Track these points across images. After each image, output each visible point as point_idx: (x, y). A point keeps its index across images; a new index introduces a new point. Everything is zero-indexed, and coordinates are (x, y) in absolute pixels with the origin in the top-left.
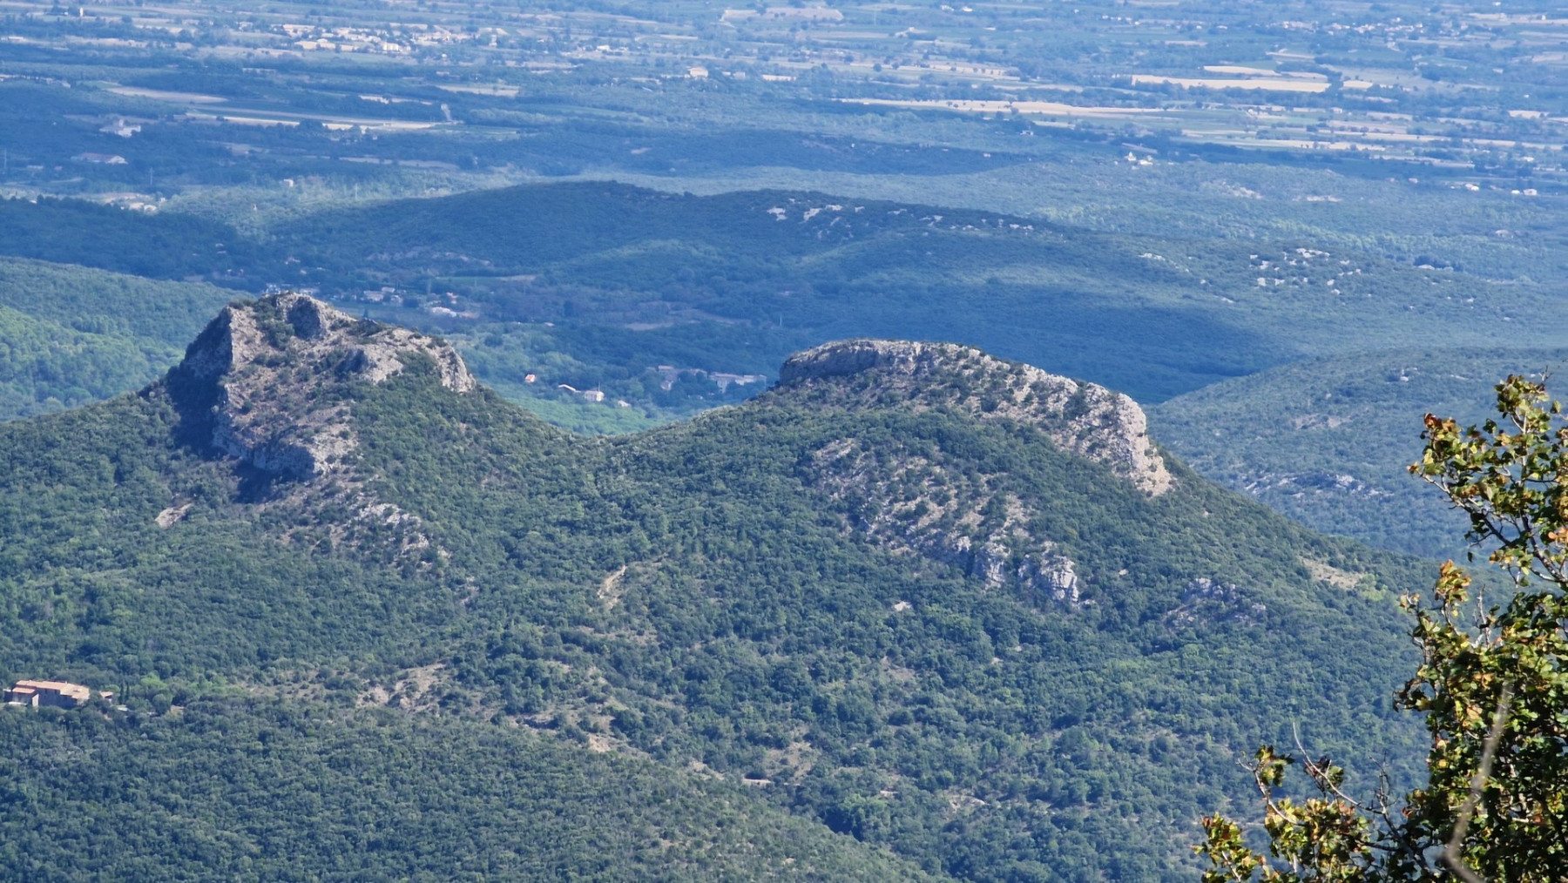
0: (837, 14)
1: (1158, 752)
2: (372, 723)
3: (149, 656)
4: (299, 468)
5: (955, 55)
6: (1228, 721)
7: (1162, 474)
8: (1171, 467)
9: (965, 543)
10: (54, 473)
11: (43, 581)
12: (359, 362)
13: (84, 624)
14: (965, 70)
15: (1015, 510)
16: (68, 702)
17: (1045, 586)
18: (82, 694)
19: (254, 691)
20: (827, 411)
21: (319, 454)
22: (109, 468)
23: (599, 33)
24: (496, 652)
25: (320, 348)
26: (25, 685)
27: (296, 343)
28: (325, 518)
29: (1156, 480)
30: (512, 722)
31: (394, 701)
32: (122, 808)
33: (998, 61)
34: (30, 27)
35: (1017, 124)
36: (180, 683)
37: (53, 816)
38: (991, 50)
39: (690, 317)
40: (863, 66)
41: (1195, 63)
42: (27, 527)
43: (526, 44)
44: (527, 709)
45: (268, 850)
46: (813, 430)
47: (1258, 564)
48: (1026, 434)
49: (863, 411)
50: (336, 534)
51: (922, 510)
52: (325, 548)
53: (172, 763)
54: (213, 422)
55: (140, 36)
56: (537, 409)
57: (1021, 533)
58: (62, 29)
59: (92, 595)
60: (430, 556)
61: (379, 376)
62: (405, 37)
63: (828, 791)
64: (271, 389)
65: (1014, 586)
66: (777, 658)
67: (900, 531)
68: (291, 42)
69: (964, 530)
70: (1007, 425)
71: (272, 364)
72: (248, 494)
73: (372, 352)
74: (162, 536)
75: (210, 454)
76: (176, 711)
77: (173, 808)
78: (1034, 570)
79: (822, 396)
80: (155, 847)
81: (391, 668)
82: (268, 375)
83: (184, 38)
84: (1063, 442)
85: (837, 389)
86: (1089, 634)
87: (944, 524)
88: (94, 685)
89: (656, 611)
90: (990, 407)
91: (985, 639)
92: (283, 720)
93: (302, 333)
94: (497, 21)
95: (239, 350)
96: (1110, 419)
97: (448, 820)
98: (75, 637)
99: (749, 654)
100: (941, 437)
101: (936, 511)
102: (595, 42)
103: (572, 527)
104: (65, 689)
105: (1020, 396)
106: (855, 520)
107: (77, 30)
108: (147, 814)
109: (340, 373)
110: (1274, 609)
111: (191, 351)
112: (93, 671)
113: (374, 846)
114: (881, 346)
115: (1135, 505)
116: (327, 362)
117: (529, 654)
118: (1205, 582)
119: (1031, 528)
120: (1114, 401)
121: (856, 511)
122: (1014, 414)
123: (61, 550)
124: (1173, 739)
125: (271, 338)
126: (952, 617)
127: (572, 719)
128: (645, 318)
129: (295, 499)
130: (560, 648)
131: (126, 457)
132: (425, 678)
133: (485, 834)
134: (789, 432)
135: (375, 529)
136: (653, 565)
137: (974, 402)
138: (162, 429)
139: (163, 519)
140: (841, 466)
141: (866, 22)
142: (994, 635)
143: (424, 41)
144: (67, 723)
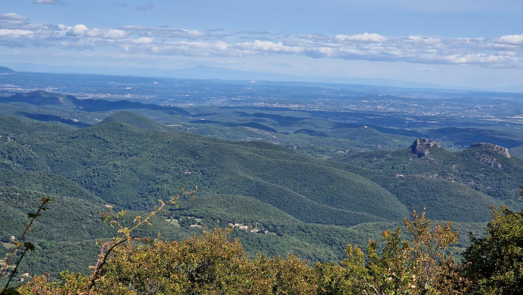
0: (477, 111)
1: (509, 183)
2: (430, 179)
3: (409, 172)
4: (424, 155)
5: (489, 115)
6: (516, 180)
7: (510, 156)
8: (510, 155)
9: (490, 162)
10: (400, 155)
11: (399, 165)
12: (430, 145)
13: (403, 169)
14: (490, 116)
15: (495, 159)
16: (401, 177)
17: (498, 167)
18: (403, 176)
19: (419, 176)
20: (476, 149)
21: (426, 153)
22: (406, 155)
23: (453, 113)
24: (443, 173)
25: (426, 143)
26: (397, 175)
27: (423, 143)
28: (426, 159)
29: (509, 156)
30: (444, 179)
31: (433, 177)
32: (407, 187)
33: (493, 115)
34: (398, 113)
35: (495, 121)
36: (412, 175)
37: (400, 188)
38: (492, 114)
39: (462, 140)
40: (479, 116)
41: (513, 115)
42: (398, 160)
43: (446, 114)
44: (446, 178)
45: (420, 191)
46: (475, 151)
47: (519, 165)
48: (496, 152)
49: (479, 150)
50: (427, 161)
51: (485, 159)
52: (426, 162)
53: (411, 183)
54: (415, 150)
55: (409, 113)
56: (447, 149)
57: (495, 161)
58: (401, 113)
59: (404, 167)
60: (436, 163)
61: (431, 146)
62: (434, 113)
63: (476, 186)
64: (421, 147)
65: (494, 167)
66: (471, 173)
67: (483, 161)
68: (423, 114)
69: (489, 161)
70: (494, 151)
71: (421, 145)
72: (419, 157)
73: (431, 144)
74: (410, 161)
75: (415, 153)
76: (412, 178)
77: (411, 187)
78: (497, 165)
79: (475, 148)
80: (410, 191)
81: (433, 174)
82: (421, 146)
83: (413, 114)
84: (500, 153)
85: (477, 147)
86: (502, 171)
87: (487, 160)
88: (404, 175)
89: (459, 169)
90: (492, 149)
91: (491, 172)
92: (422, 179)
93: (424, 142)
94: (443, 112)
95: (418, 143)
96: (504, 150)
97: (438, 188)
98: (402, 171)
99: (468, 173)
100: (487, 152)
101: (487, 159)
102: (453, 114)
103: (450, 160)
104: (401, 175)
105: (495, 148)
106: (478, 160)
107: (403, 113)
108: (409, 188)
109: (428, 145)
110: (521, 169)
111: (413, 143)
112: (404, 174)
113: (431, 191)
114: (481, 143)
115: (507, 159)
116: (426, 144)
117: (446, 173)
118: (514, 166)
119: (496, 161)
120: (505, 149)
121: (478, 159)
122: (495, 150)
123: (401, 162)
124: (510, 182)
125: (421, 142)
126: (488, 170)
127: (450, 179)
128: (457, 140)
129: (423, 158)
130: (449, 172)
131: (407, 154)
132: (436, 175)
133: (442, 190)
134: (472, 151)
135: (431, 161)
136: (458, 164)
137: (490, 149)
138: (411, 151)
139: (411, 159)
140: (477, 155)
141: (480, 112)
142: (492, 171)
143: (436, 114)
144: (401, 179)
